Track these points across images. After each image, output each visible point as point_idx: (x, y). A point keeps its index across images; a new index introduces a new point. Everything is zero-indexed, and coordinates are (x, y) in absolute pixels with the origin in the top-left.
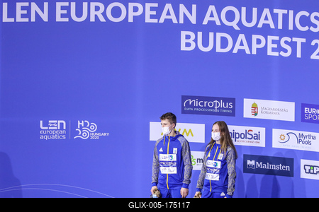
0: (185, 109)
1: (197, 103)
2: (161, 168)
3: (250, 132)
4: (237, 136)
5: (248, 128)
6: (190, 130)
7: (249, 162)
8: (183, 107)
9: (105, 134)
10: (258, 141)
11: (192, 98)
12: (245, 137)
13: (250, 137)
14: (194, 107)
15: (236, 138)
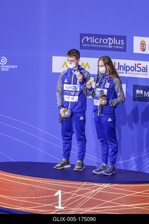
0: (83, 45)
1: (93, 40)
2: (65, 96)
3: (139, 66)
4: (128, 69)
5: (137, 62)
6: (87, 64)
7: (138, 91)
8: (81, 44)
9: (14, 67)
10: (146, 73)
11: (89, 35)
12: (135, 69)
13: (139, 69)
14: (90, 44)
15: (127, 70)
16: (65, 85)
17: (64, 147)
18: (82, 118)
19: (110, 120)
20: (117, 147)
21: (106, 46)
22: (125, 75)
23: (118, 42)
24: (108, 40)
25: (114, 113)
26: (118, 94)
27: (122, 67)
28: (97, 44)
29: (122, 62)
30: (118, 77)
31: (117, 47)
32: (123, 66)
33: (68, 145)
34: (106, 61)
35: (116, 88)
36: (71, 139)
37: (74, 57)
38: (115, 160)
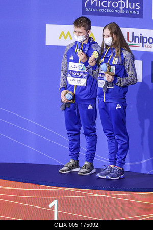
1: (100, 3)
4: (145, 41)
8: (84, 8)
14: (96, 8)
15: (143, 43)
16: (71, 64)
17: (71, 144)
18: (90, 107)
19: (118, 107)
20: (127, 143)
21: (116, 11)
22: (141, 49)
23: (132, 6)
24: (119, 3)
25: (125, 98)
26: (129, 73)
27: (137, 39)
28: (104, 8)
29: (138, 32)
30: (129, 51)
31: (131, 12)
32: (138, 37)
33: (76, 142)
34: (113, 30)
35: (127, 64)
36: (79, 133)
37: (82, 27)
38: (124, 159)
